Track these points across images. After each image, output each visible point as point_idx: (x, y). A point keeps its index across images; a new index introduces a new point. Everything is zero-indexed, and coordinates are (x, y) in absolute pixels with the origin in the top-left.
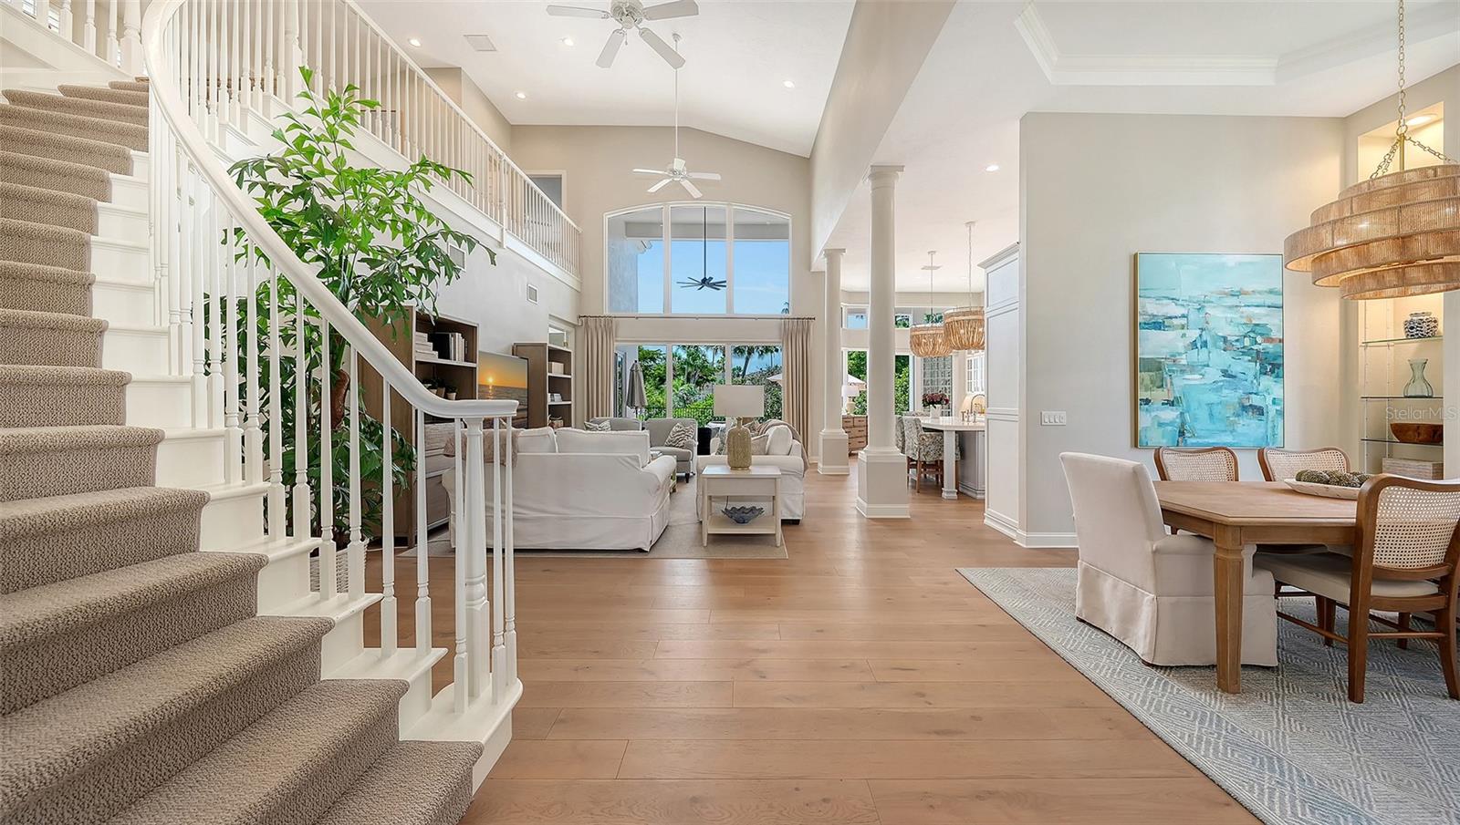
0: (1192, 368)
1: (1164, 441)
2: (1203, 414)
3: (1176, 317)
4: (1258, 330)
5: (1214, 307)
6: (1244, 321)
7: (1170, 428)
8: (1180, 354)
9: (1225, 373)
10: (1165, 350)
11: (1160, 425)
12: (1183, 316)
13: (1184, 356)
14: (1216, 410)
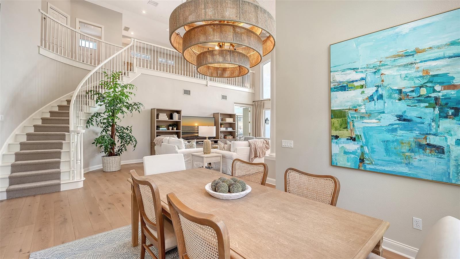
0: (369, 115)
1: (349, 164)
2: (380, 149)
3: (357, 81)
4: (436, 79)
5: (390, 68)
6: (421, 74)
7: (353, 156)
8: (360, 106)
9: (400, 118)
10: (349, 104)
11: (346, 153)
12: (362, 79)
13: (363, 107)
14: (392, 146)
